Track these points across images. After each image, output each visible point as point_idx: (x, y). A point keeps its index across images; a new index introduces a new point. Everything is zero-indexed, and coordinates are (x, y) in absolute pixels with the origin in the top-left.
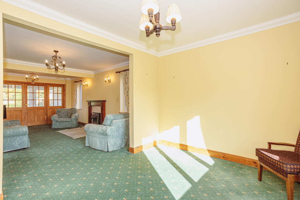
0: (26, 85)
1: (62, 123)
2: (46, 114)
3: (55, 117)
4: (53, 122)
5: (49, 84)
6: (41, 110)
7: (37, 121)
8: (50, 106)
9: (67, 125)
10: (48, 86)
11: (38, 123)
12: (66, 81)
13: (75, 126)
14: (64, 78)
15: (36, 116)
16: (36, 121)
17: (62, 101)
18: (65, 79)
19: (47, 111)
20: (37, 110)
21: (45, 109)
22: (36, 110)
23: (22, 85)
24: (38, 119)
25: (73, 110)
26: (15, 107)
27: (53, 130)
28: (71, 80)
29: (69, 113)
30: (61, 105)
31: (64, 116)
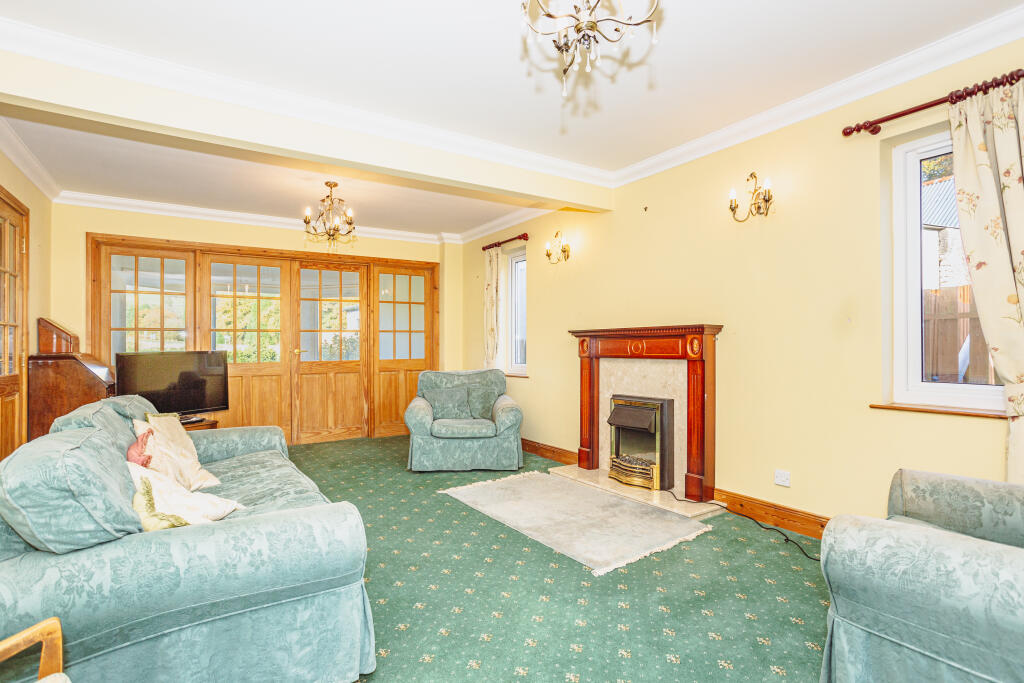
0: (296, 265)
1: (456, 442)
2: (368, 394)
3: (418, 412)
4: (417, 440)
5: (379, 260)
6: (347, 376)
7: (336, 424)
8: (381, 358)
9: (479, 456)
10: (377, 269)
11: (338, 433)
12: (443, 246)
13: (516, 462)
14: (435, 237)
15: (330, 402)
16: (331, 423)
17: (426, 338)
18: (441, 239)
19: (369, 381)
20: (335, 377)
21: (363, 369)
22: (331, 375)
23: (281, 267)
24: (336, 415)
25: (491, 377)
26: (259, 363)
27: (419, 478)
28: (461, 243)
29: (474, 394)
30: (423, 357)
31: (454, 407)
